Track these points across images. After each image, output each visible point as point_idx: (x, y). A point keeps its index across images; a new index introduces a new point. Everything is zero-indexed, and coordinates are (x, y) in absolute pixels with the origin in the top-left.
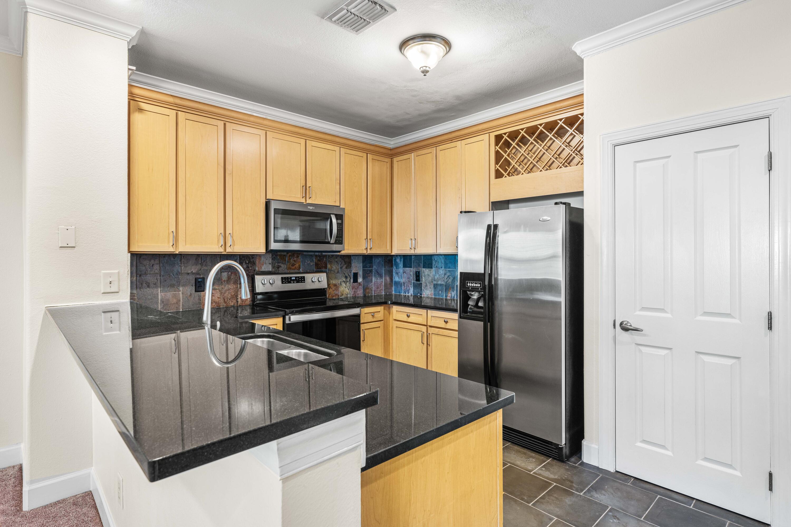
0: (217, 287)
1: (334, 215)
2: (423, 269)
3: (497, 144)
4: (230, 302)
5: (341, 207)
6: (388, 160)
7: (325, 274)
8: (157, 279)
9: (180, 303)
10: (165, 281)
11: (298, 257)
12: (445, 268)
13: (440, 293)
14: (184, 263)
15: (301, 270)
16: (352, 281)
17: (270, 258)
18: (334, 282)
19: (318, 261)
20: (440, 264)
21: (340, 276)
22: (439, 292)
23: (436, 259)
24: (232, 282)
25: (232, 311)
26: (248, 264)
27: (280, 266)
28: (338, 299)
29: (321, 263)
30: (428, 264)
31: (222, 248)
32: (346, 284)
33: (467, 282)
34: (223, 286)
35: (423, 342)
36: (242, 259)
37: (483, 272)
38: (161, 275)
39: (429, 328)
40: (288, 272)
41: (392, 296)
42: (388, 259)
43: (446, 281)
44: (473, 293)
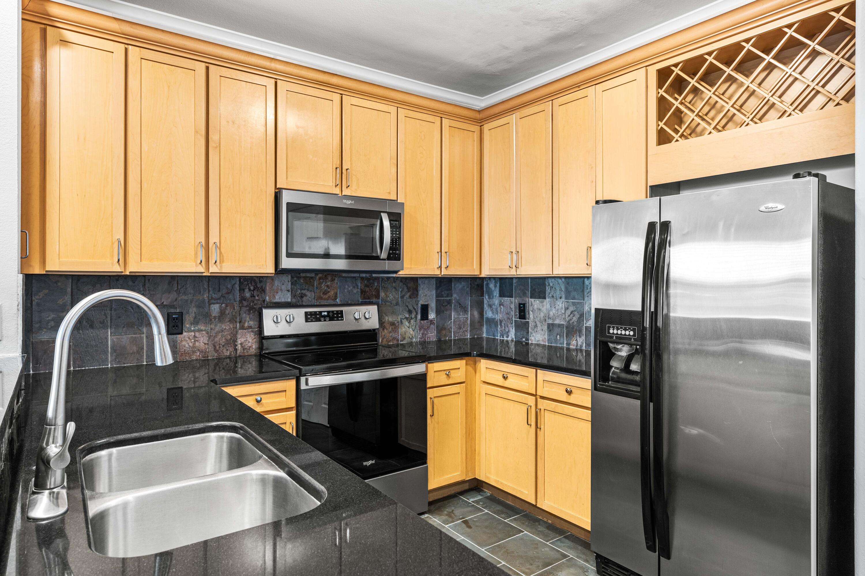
0: (203, 328)
1: (386, 215)
2: (530, 299)
3: (660, 85)
4: (225, 351)
5: (398, 201)
6: (476, 128)
7: (375, 307)
8: (105, 315)
9: (143, 353)
10: (119, 317)
11: (333, 280)
12: (566, 298)
13: (558, 339)
14: (149, 290)
15: (338, 300)
16: (419, 317)
17: (288, 282)
18: (390, 320)
19: (365, 287)
20: (558, 292)
21: (401, 310)
22: (557, 337)
23: (551, 285)
24: (227, 320)
25: (227, 364)
26: (253, 291)
27: (305, 295)
28: (398, 345)
29: (370, 290)
30: (539, 292)
31: (202, 265)
32: (409, 322)
33: (609, 328)
34: (213, 326)
35: (529, 423)
36: (243, 283)
37: (640, 309)
38: (113, 309)
39: (539, 399)
40: (318, 303)
41: (483, 340)
42: (477, 283)
43: (567, 319)
44: (619, 347)
